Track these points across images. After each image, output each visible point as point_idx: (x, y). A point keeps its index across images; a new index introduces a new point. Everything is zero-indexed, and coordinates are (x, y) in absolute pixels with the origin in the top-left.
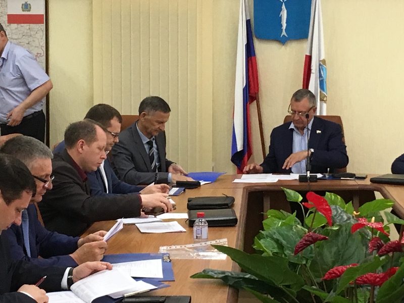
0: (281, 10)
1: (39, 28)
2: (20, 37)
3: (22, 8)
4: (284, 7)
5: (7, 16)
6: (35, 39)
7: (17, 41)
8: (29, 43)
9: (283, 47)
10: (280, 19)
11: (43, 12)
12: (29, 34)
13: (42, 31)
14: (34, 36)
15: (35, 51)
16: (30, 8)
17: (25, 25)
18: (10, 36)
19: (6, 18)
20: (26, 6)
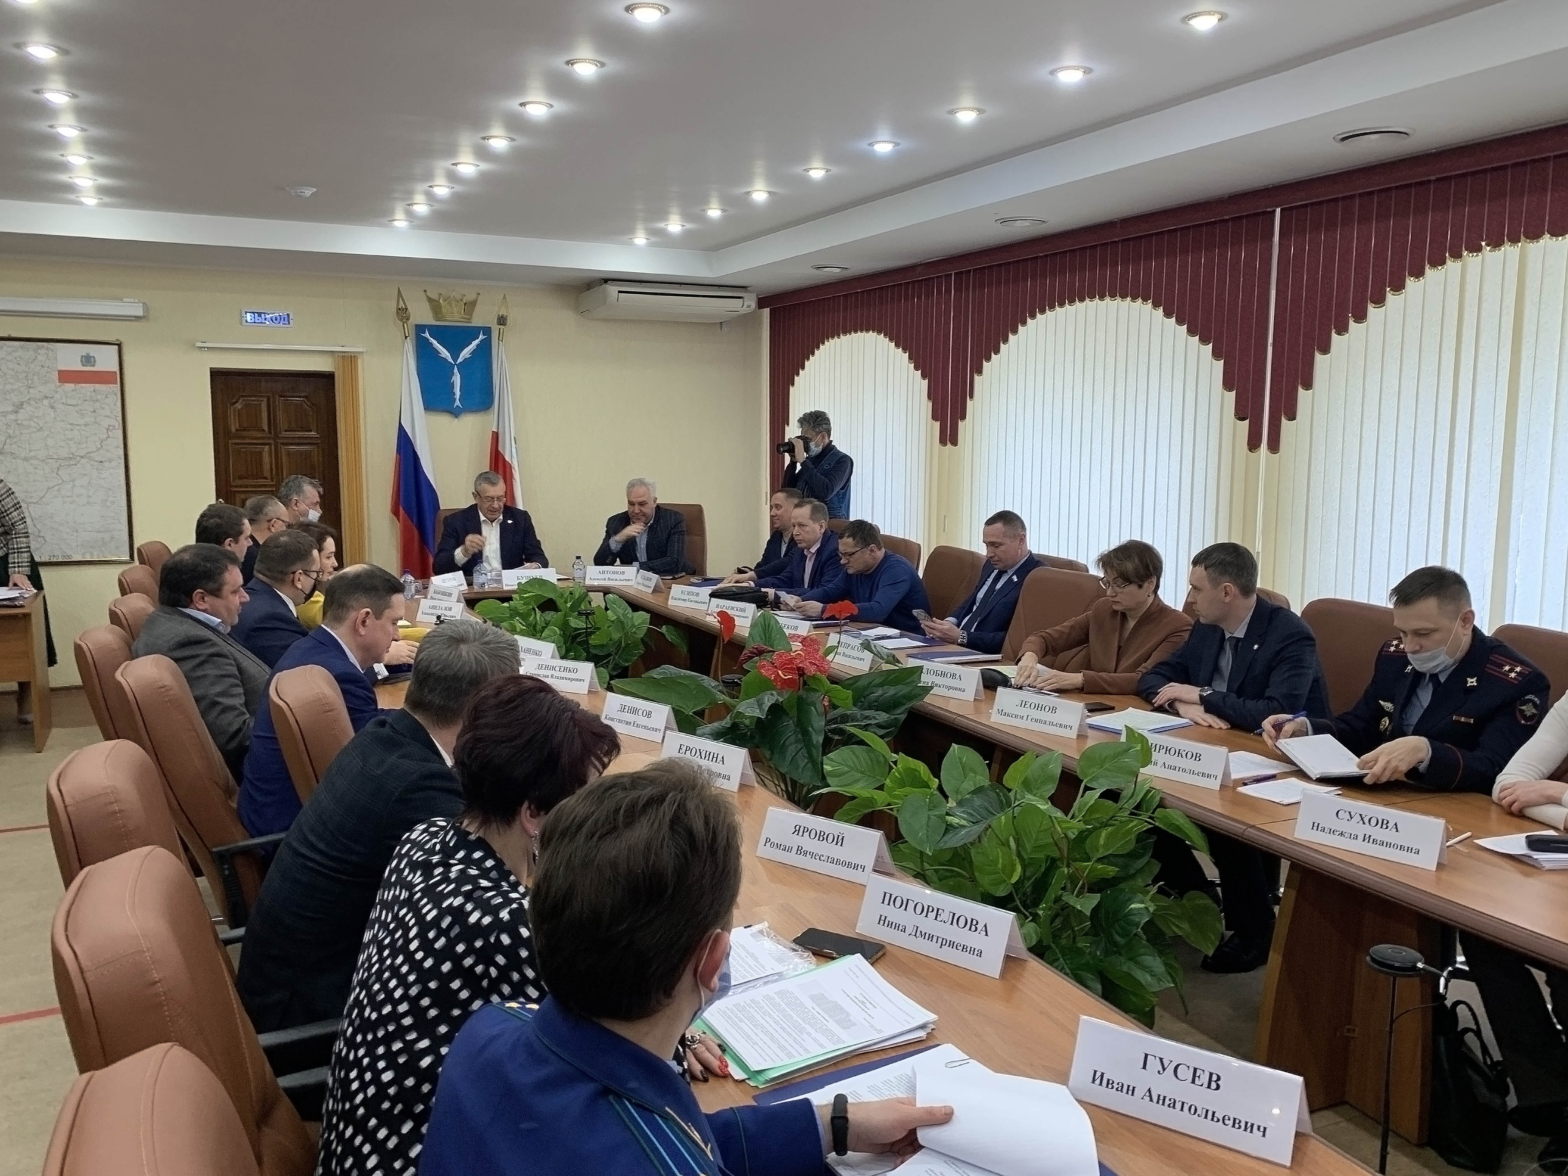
0: (453, 374)
1: (111, 391)
2: (80, 402)
3: (82, 361)
4: (456, 371)
5: (57, 373)
6: (103, 406)
7: (76, 408)
8: (94, 412)
9: (456, 420)
10: (452, 385)
11: (116, 369)
12: (95, 398)
13: (115, 394)
14: (102, 402)
15: (106, 423)
16: (95, 361)
17: (87, 385)
18: (64, 401)
19: (55, 376)
20: (88, 360)
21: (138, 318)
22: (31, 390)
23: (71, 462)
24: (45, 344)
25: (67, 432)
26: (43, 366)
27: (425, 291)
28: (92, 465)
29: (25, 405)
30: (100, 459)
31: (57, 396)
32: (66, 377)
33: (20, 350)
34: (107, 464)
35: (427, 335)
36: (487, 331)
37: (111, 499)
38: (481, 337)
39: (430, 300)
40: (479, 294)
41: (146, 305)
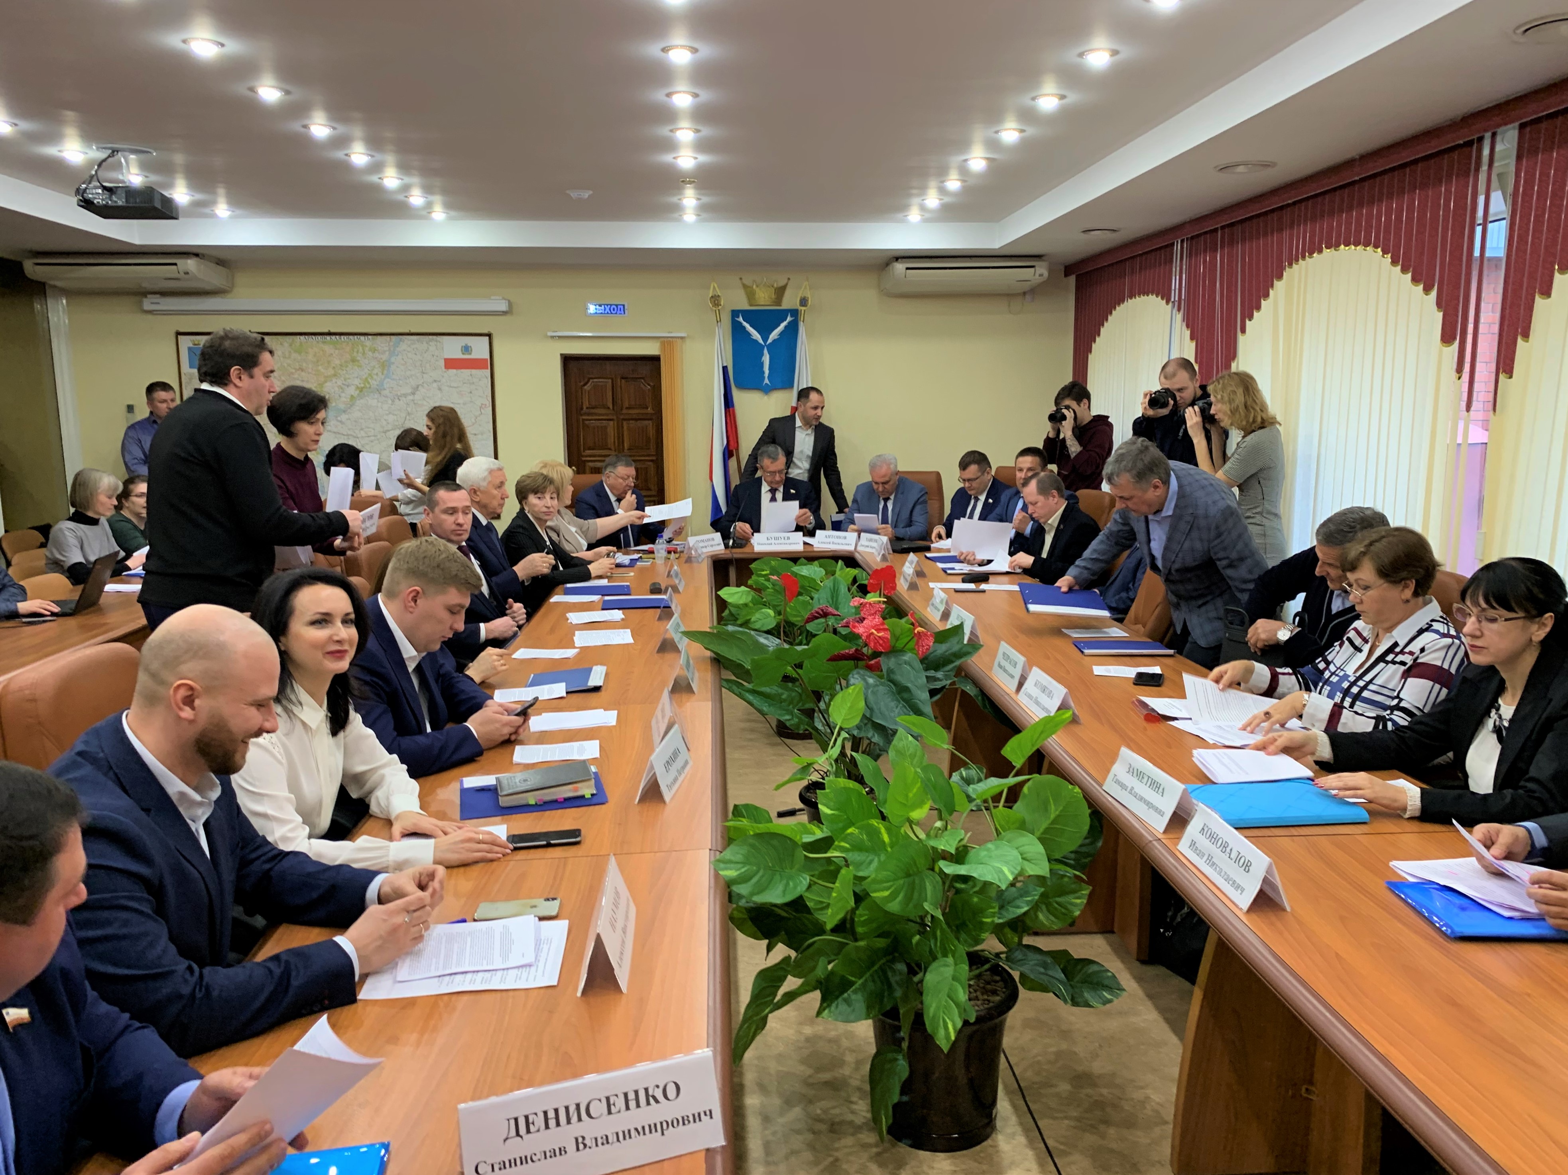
0: (763, 355)
1: (483, 375)
2: (460, 385)
3: (462, 351)
4: (766, 351)
5: (443, 361)
6: (477, 387)
7: (458, 390)
8: (470, 393)
9: (766, 397)
10: (762, 364)
11: (488, 357)
12: (471, 382)
13: (487, 377)
14: (477, 384)
15: (479, 402)
16: (471, 351)
17: (466, 371)
18: (448, 384)
19: (442, 363)
20: (467, 349)
21: (505, 313)
22: (425, 375)
24: (434, 337)
26: (433, 356)
27: (741, 279)
29: (420, 388)
31: (443, 380)
32: (451, 364)
33: (417, 342)
34: (480, 437)
35: (741, 319)
36: (795, 313)
38: (789, 319)
39: (745, 287)
40: (789, 279)
41: (509, 301)
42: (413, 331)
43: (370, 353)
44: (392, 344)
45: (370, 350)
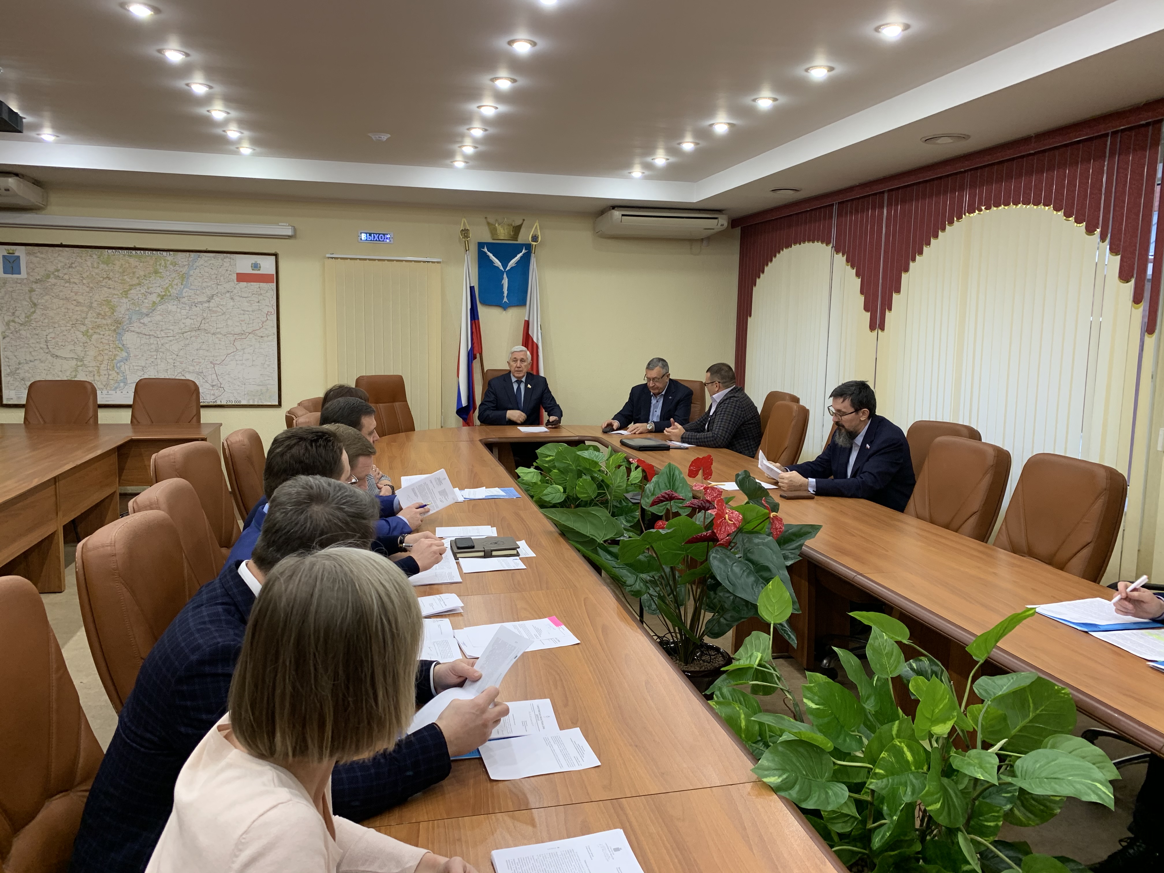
0: (502, 278)
1: (270, 288)
2: (249, 295)
3: (252, 267)
4: (505, 276)
5: (236, 275)
6: (265, 298)
7: (247, 299)
8: (259, 302)
9: (504, 312)
10: (502, 287)
11: (274, 272)
12: (259, 293)
13: (273, 290)
14: (264, 295)
15: (265, 310)
16: (260, 267)
17: (255, 283)
18: (240, 294)
19: (234, 277)
20: (256, 266)
21: (289, 237)
22: (219, 287)
23: (243, 337)
24: (229, 255)
25: (240, 316)
26: (227, 270)
27: (486, 218)
28: (256, 339)
29: (215, 297)
30: (261, 335)
31: (235, 291)
32: (242, 278)
33: (213, 259)
34: (265, 339)
35: (486, 250)
36: (528, 247)
37: (267, 363)
38: (524, 251)
39: (489, 224)
40: (524, 219)
41: (294, 227)
42: (210, 249)
43: (171, 266)
44: (190, 259)
45: (171, 264)
